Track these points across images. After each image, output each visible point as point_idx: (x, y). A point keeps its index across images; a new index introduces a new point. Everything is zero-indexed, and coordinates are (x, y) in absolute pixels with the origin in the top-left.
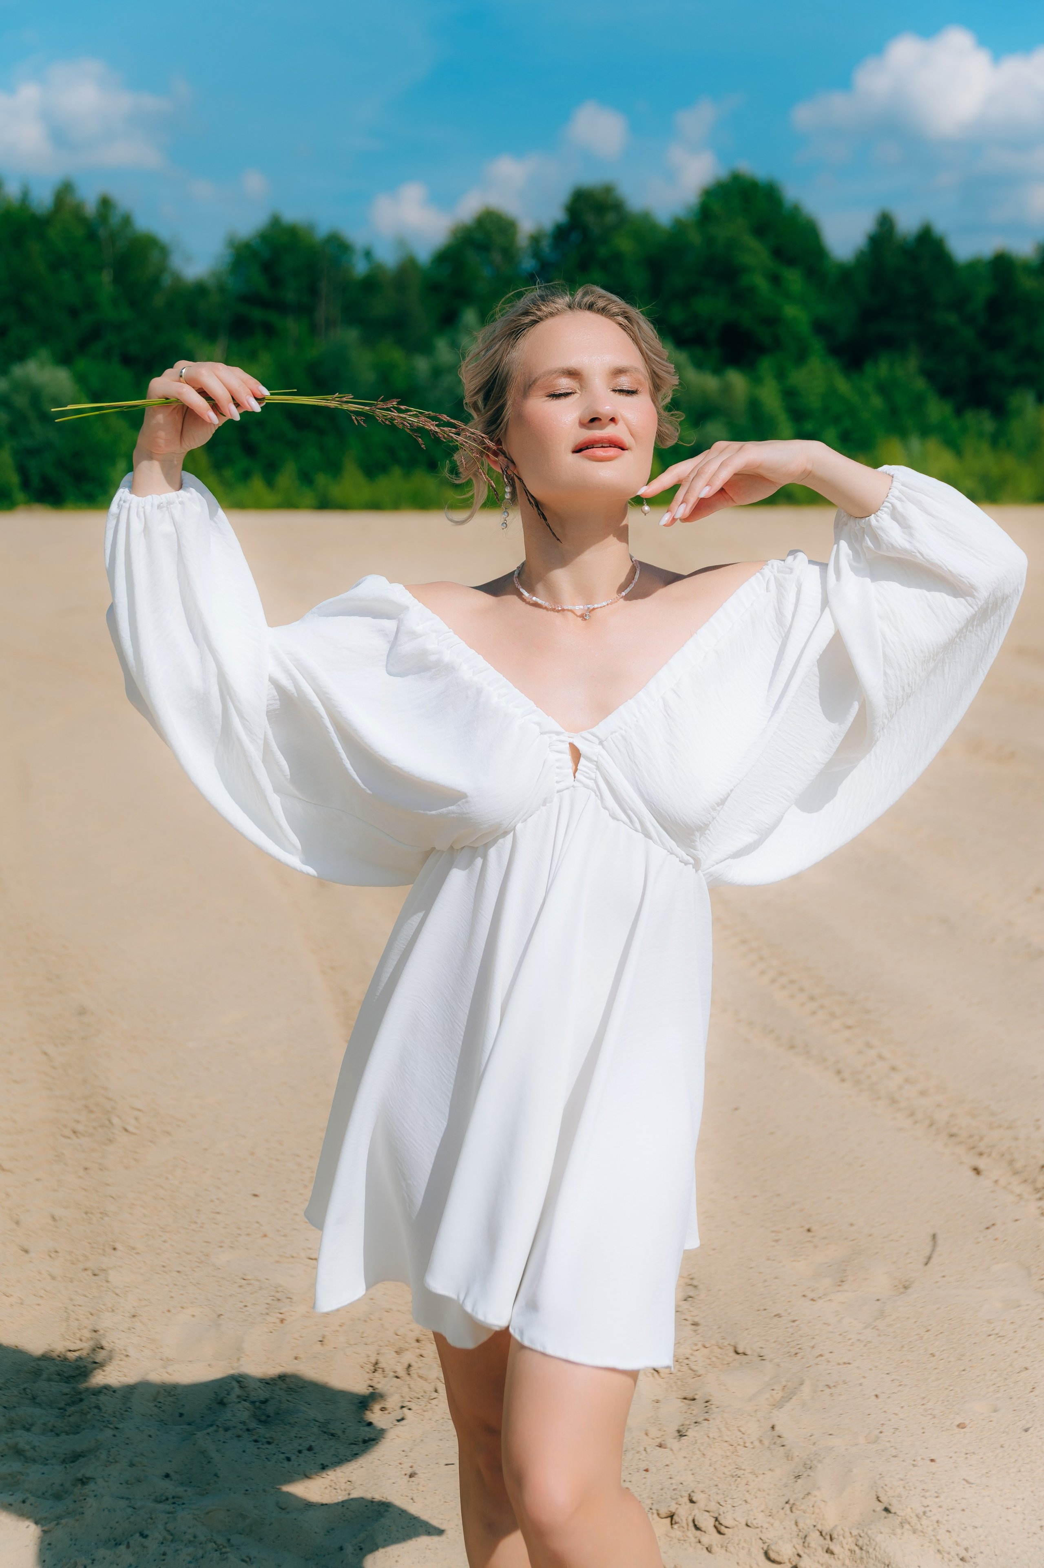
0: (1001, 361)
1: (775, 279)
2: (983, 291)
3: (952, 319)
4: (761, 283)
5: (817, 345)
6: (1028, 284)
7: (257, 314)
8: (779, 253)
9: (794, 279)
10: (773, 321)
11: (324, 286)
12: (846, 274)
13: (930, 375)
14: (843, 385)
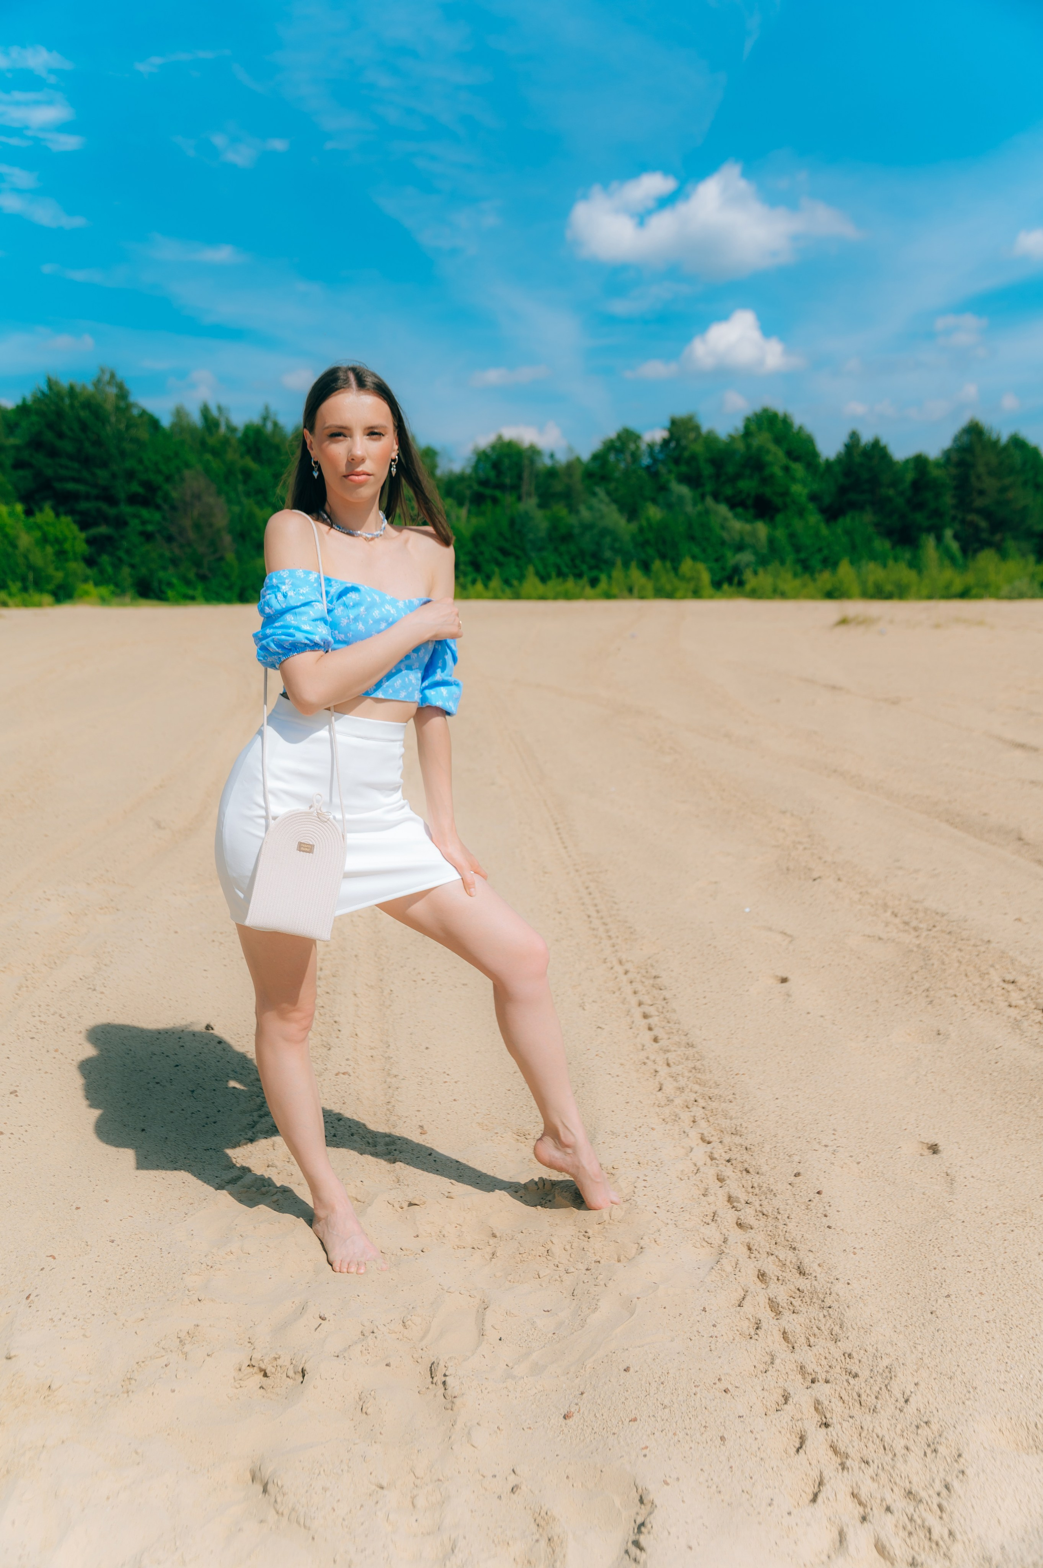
0: (919, 518)
1: (787, 469)
2: (910, 476)
3: (891, 492)
4: (778, 471)
5: (811, 506)
6: (935, 473)
7: (488, 492)
8: (789, 454)
9: (799, 469)
10: (786, 493)
11: (526, 475)
12: (829, 465)
13: (877, 525)
14: (824, 531)
